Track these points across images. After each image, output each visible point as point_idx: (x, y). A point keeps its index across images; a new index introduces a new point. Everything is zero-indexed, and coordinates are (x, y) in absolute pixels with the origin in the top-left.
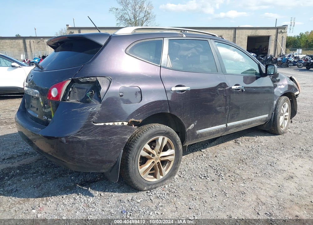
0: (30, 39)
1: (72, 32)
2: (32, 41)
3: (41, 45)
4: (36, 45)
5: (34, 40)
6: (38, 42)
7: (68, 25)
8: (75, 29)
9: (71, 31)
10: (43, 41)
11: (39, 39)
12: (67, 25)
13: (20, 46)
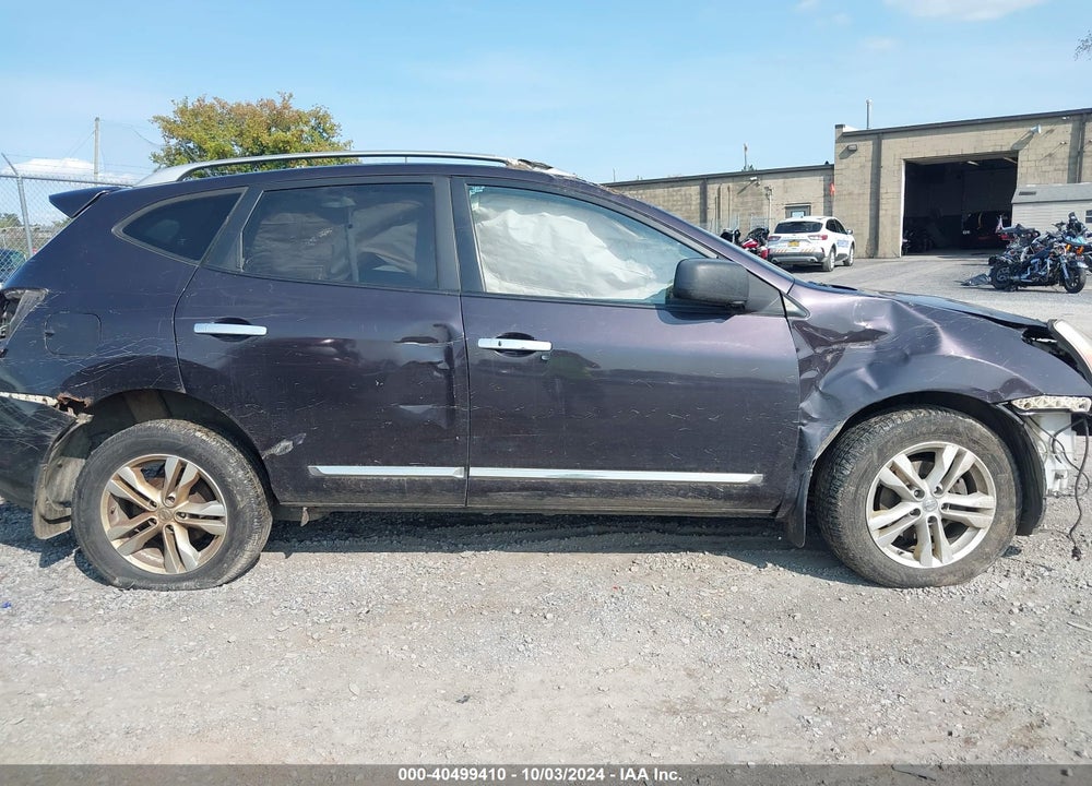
0: (720, 180)
1: (853, 147)
2: (724, 186)
3: (750, 199)
4: (735, 200)
5: (731, 185)
6: (743, 190)
7: (841, 126)
8: (863, 138)
9: (847, 144)
10: (757, 185)
11: (745, 178)
12: (837, 127)
13: (690, 204)
